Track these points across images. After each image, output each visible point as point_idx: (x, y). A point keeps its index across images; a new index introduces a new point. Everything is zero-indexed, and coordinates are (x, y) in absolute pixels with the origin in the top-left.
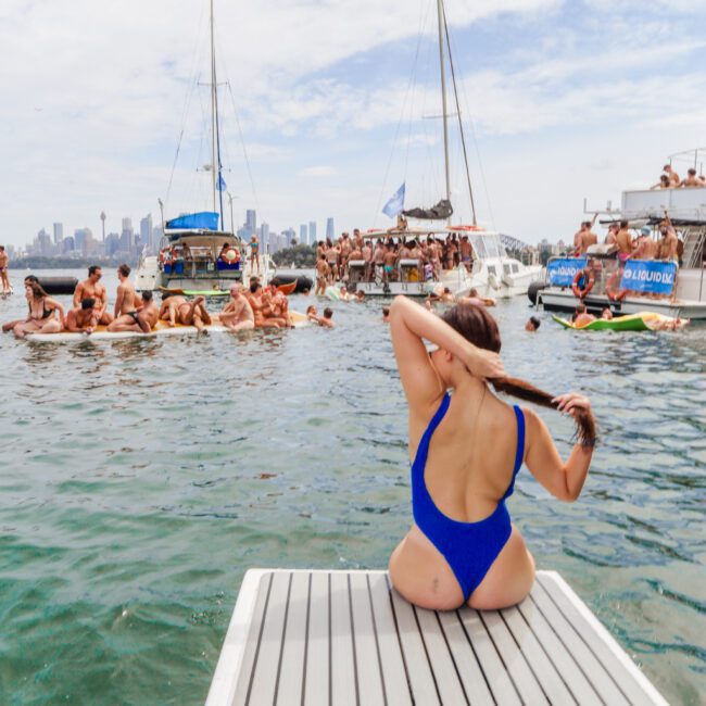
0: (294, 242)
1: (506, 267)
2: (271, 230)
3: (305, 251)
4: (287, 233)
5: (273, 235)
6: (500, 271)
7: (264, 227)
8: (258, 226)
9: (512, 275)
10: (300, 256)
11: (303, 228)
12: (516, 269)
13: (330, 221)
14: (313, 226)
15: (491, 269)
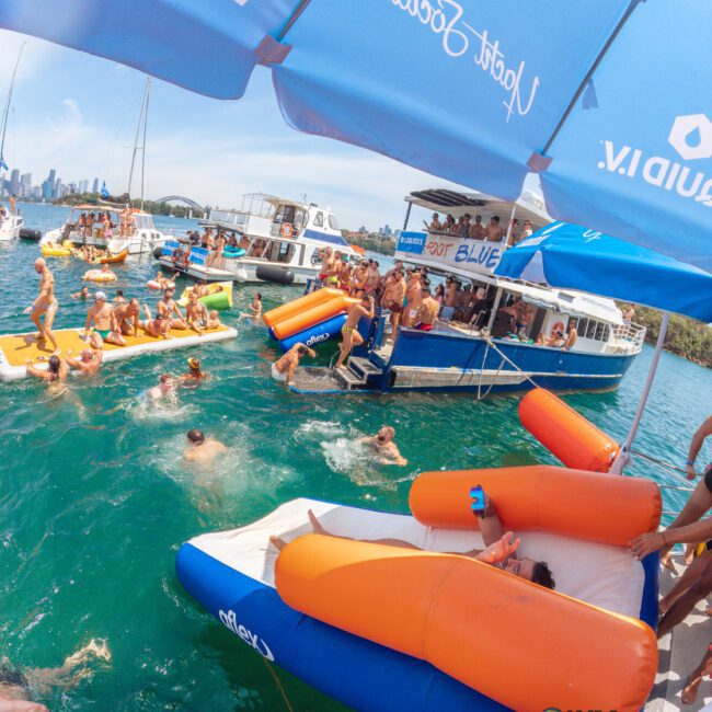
0: (73, 191)
1: (153, 236)
2: (63, 182)
3: (78, 197)
4: (72, 185)
5: (63, 185)
6: (149, 239)
7: (59, 180)
8: (56, 179)
9: (155, 239)
10: (75, 200)
11: (80, 183)
12: (158, 236)
13: (96, 181)
14: (86, 182)
15: (144, 236)
